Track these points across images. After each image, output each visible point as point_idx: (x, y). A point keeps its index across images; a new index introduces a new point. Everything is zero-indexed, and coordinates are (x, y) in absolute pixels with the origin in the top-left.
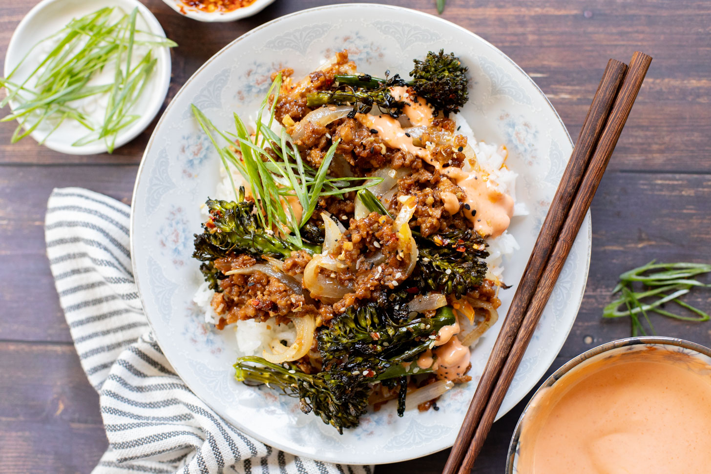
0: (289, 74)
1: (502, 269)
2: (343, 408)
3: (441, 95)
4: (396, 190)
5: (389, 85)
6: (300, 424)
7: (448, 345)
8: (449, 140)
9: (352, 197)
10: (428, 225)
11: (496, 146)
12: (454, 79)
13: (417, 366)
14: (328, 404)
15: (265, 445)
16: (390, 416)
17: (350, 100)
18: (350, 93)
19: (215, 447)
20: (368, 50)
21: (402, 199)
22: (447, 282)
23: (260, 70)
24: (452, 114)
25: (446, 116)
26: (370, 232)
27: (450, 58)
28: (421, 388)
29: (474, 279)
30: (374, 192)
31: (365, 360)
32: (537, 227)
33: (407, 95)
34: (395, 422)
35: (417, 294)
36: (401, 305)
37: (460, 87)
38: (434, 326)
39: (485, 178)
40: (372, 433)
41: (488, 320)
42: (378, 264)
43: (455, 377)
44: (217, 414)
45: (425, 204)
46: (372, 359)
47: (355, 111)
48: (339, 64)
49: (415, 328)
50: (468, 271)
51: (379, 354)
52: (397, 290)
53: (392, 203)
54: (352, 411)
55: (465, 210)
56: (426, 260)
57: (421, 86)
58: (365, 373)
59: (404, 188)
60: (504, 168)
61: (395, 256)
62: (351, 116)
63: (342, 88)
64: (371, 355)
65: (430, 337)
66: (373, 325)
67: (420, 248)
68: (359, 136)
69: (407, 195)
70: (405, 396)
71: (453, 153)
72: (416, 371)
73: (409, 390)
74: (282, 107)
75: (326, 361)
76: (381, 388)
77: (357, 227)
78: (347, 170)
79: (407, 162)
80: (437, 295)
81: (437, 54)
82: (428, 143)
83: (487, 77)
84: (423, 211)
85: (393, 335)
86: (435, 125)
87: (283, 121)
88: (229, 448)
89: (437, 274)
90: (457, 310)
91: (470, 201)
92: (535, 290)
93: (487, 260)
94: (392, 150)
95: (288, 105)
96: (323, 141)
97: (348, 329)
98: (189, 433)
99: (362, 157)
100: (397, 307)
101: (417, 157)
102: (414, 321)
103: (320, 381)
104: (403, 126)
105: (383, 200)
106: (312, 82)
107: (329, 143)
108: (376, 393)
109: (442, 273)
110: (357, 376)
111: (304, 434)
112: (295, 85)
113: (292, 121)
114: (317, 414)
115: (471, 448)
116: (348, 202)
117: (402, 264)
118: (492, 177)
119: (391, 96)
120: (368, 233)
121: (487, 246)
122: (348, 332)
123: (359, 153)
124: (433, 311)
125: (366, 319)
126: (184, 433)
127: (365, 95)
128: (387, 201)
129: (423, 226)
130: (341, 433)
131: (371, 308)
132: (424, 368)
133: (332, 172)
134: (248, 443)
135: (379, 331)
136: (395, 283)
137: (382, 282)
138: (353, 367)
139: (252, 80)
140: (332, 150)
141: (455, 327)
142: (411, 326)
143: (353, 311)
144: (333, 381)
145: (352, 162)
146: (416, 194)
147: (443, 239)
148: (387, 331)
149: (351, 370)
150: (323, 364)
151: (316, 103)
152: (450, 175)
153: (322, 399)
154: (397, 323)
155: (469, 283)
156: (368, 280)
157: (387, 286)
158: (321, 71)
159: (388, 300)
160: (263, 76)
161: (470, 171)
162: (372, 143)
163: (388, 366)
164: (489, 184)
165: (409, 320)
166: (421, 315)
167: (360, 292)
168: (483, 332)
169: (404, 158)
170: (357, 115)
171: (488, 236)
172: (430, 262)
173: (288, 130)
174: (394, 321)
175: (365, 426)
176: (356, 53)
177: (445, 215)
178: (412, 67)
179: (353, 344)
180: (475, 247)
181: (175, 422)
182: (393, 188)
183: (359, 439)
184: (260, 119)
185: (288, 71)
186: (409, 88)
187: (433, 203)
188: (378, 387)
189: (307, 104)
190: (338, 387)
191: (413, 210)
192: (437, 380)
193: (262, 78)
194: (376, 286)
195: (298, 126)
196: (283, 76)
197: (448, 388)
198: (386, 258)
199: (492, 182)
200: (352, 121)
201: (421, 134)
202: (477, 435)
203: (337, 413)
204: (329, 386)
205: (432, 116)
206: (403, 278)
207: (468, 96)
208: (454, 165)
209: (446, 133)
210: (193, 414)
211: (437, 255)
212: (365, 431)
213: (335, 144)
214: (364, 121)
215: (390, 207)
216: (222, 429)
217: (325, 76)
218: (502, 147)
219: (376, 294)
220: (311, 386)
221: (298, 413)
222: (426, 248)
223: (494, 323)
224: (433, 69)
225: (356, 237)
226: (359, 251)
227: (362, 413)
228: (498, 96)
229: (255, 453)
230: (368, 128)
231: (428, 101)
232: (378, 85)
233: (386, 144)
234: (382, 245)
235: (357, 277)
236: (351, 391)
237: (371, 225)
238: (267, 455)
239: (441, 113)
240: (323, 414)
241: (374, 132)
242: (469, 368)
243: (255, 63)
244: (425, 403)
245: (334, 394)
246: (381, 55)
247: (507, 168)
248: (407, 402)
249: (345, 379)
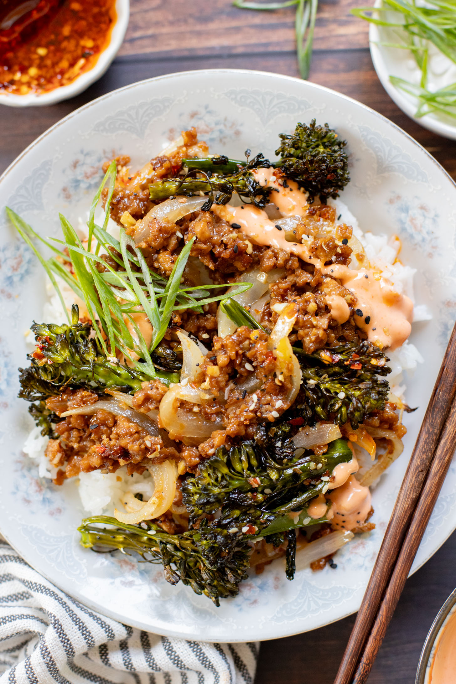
0: (125, 162)
1: (404, 388)
2: (220, 573)
3: (317, 175)
4: (268, 298)
5: (251, 167)
6: (164, 595)
7: (344, 487)
8: (330, 232)
9: (213, 310)
10: (313, 338)
11: (385, 237)
12: (332, 156)
13: (307, 516)
14: (200, 571)
15: (124, 625)
16: (277, 579)
17: (203, 188)
18: (203, 179)
19: (61, 633)
20: (221, 127)
21: (278, 307)
22: (340, 408)
23: (89, 160)
24: (330, 201)
25: (324, 201)
26: (240, 352)
27: (324, 130)
28: (313, 542)
29: (374, 402)
30: (241, 301)
31: (244, 513)
32: (444, 334)
33: (274, 178)
34: (283, 586)
35: (303, 426)
36: (283, 441)
37: (340, 164)
38: (327, 464)
39: (377, 276)
40: (255, 602)
41: (391, 452)
42: (252, 391)
43: (354, 525)
44: (62, 591)
45: (306, 313)
46: (252, 511)
47: (210, 203)
48: (186, 145)
49: (303, 469)
50: (367, 393)
51: (259, 505)
52: (278, 422)
53: (264, 314)
54: (230, 576)
55: (356, 317)
56: (312, 382)
57: (291, 166)
58: (245, 529)
59: (278, 294)
60: (398, 264)
61: (273, 380)
62: (206, 208)
63: (192, 174)
64: (250, 506)
65: (322, 478)
66: (251, 468)
67: (303, 368)
68: (218, 232)
69: (282, 302)
70: (294, 554)
71: (336, 247)
72: (306, 521)
73: (298, 546)
74: (119, 202)
75: (194, 517)
76: (263, 545)
77: (223, 347)
78: (205, 275)
79: (280, 261)
80: (328, 425)
81: (308, 126)
82: (304, 236)
83: (371, 151)
84: (304, 322)
85: (277, 480)
86: (312, 214)
87: (122, 221)
88: (79, 633)
89: (330, 398)
90: (353, 443)
91: (361, 306)
92: (449, 411)
93: (388, 378)
94: (260, 248)
95: (126, 200)
96: (173, 242)
97: (220, 475)
98: (28, 617)
99: (224, 259)
100: (279, 444)
101: (292, 254)
102: (300, 461)
103: (188, 542)
104: (271, 218)
105: (252, 311)
106: (154, 169)
107: (181, 243)
108: (258, 552)
109: (333, 398)
110: (235, 534)
111: (171, 608)
112: (132, 176)
113: (132, 220)
114: (186, 582)
115: (381, 612)
116: (209, 316)
117: (282, 390)
118: (386, 275)
119: (255, 181)
120: (237, 353)
121: (388, 360)
122: (219, 479)
123: (220, 253)
124: (325, 445)
125: (241, 461)
126: (21, 617)
127: (223, 181)
128: (257, 312)
129: (307, 340)
130: (218, 605)
131: (247, 447)
132: (316, 517)
133: (186, 280)
134: (103, 624)
135: (259, 475)
136: (275, 414)
137: (258, 414)
138: (229, 523)
139: (79, 173)
140: (186, 252)
141: (352, 465)
142: (299, 467)
143: (225, 452)
144: (204, 542)
145: (211, 266)
146: (295, 301)
147: (332, 354)
148: (268, 475)
149: (226, 527)
150: (189, 521)
151: (161, 194)
152: (334, 275)
153: (191, 564)
154: (280, 463)
155: (369, 408)
156: (241, 412)
157: (266, 419)
158: (165, 156)
159: (267, 435)
160: (93, 167)
161: (358, 269)
162: (234, 241)
163: (272, 518)
164: (383, 284)
165: (295, 460)
166: (309, 452)
167: (232, 428)
168: (385, 468)
169: (276, 256)
170: (214, 206)
171: (386, 348)
172: (317, 386)
173: (129, 230)
174: (274, 459)
175: (246, 592)
176: (206, 132)
177: (333, 326)
178: (277, 144)
179: (227, 493)
180: (374, 362)
181: (10, 603)
182: (264, 295)
183: (241, 610)
184: (93, 219)
185: (123, 159)
186: (276, 170)
187: (316, 311)
188: (260, 544)
189: (151, 197)
190: (212, 549)
191: (293, 320)
192: (332, 531)
193: (92, 170)
194: (251, 420)
195: (141, 226)
196: (117, 165)
197: (347, 540)
198: (261, 383)
199: (387, 281)
200: (208, 215)
201: (295, 226)
202: (388, 596)
203: (212, 581)
204: (200, 549)
205: (306, 204)
206: (286, 407)
207: (350, 176)
208: (339, 262)
209: (326, 223)
210: (32, 592)
211: (325, 375)
212: (247, 599)
213: (189, 245)
214: (223, 214)
215: (262, 320)
216: (69, 610)
217: (170, 162)
218: (393, 238)
219: (251, 430)
220: (176, 548)
221: (163, 583)
222: (312, 367)
223: (398, 456)
224: (304, 145)
225: (222, 359)
226: (227, 376)
227: (241, 578)
228: (386, 174)
229: (112, 636)
230: (228, 222)
231: (301, 185)
232: (237, 169)
233: (252, 241)
234: (255, 367)
235: (226, 410)
236: (229, 553)
237: (241, 342)
238: (127, 639)
239: (317, 199)
240: (194, 583)
241: (236, 227)
242: (371, 513)
243: (82, 152)
244: (319, 561)
245: (208, 558)
246: (238, 133)
247: (401, 263)
248: (297, 561)
249: (220, 539)
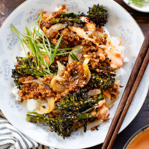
0: (45, 13)
1: (120, 80)
2: (65, 130)
3: (98, 19)
4: (83, 53)
5: (80, 16)
6: (49, 135)
7: (101, 107)
8: (101, 35)
9: (67, 56)
10: (95, 65)
11: (117, 38)
12: (103, 14)
13: (90, 115)
14: (59, 128)
15: (38, 143)
16: (81, 132)
17: (66, 21)
18: (66, 19)
19: (20, 144)
20: (73, 4)
21: (85, 56)
22: (101, 85)
23: (35, 12)
24: (102, 27)
25: (100, 27)
26: (74, 68)
27: (101, 7)
28: (92, 123)
29: (111, 84)
30: (75, 54)
31: (73, 113)
32: (132, 66)
33: (86, 20)
34: (83, 134)
35: (90, 89)
36: (85, 93)
37: (105, 17)
38: (97, 100)
39: (114, 49)
40: (75, 138)
41: (115, 98)
42: (77, 79)
43: (104, 118)
44: (21, 132)
45: (93, 58)
46: (75, 112)
47: (68, 25)
48: (63, 9)
49: (90, 102)
50: (109, 81)
51: (77, 111)
52: (83, 88)
53: (81, 57)
54: (68, 131)
55: (107, 60)
56: (94, 77)
57: (91, 16)
58: (73, 117)
59: (86, 52)
60: (120, 46)
61: (83, 76)
62: (67, 27)
63: (64, 17)
64: (74, 111)
65: (95, 104)
66: (75, 100)
67: (91, 73)
68: (70, 34)
69: (87, 54)
70: (86, 125)
71: (103, 40)
72: (90, 116)
73: (88, 123)
74: (42, 24)
75: (59, 113)
76: (78, 123)
77: (69, 66)
78: (65, 46)
79: (87, 43)
80: (97, 90)
81: (97, 5)
82: (94, 36)
83: (114, 13)
84: (92, 60)
85: (82, 104)
86: (96, 30)
87: (43, 29)
88: (25, 144)
89: (97, 82)
90: (105, 95)
91: (109, 57)
92: (132, 88)
93: (115, 77)
94: (81, 39)
95: (44, 23)
96: (57, 36)
97: (66, 102)
98: (11, 139)
99: (71, 42)
100: (83, 94)
101: (90, 41)
102: (89, 99)
103: (57, 120)
104: (85, 31)
105: (78, 56)
106: (53, 15)
107: (59, 36)
108: (76, 124)
109: (99, 82)
110: (70, 118)
111: (51, 139)
112: (47, 17)
113: (46, 29)
114: (56, 132)
115: (110, 143)
116: (66, 57)
117: (85, 79)
118: (116, 48)
119: (81, 20)
120: (73, 68)
121: (115, 72)
122: (66, 103)
123: (70, 40)
124: (96, 95)
125: (73, 98)
126: (9, 139)
127: (72, 20)
128: (80, 57)
129: (93, 65)
130: (64, 139)
131: (74, 94)
132: (93, 115)
133: (60, 47)
134: (32, 142)
135: (78, 102)
136: (83, 86)
137: (78, 85)
138: (68, 115)
139: (32, 15)
140: (60, 39)
141: (104, 101)
142: (89, 101)
143: (68, 95)
144: (61, 120)
145: (67, 43)
146: (90, 54)
147: (100, 70)
148: (80, 103)
149: (67, 116)
150: (57, 114)
151: (54, 22)
152: (102, 48)
153: (57, 127)
154: (84, 100)
155: (109, 85)
156: (73, 84)
157: (80, 87)
158: (56, 12)
159: (80, 91)
160: (36, 14)
161: (109, 46)
162: (74, 37)
163: (80, 115)
164: (115, 51)
165: (88, 99)
166: (92, 97)
167: (70, 89)
168: (113, 103)
169: (85, 41)
170: (69, 27)
171: (115, 69)
172: (95, 78)
173: (45, 32)
174: (82, 98)
175: (72, 136)
176: (68, 5)
177: (100, 62)
178: (88, 10)
179: (68, 107)
180: (111, 72)
181: (6, 135)
182: (82, 52)
183: (71, 140)
184: (35, 28)
186: (87, 17)
187: (96, 57)
188: (77, 122)
189: (52, 23)
190: (63, 122)
191: (89, 60)
192: (98, 119)
193: (35, 14)
194: (76, 87)
195: (48, 31)
196: (43, 13)
197: (101, 122)
198: (80, 77)
199: (116, 50)
200: (67, 29)
201: (91, 33)
202: (112, 139)
203: (63, 131)
204: (60, 122)
205: (95, 27)
206: (86, 84)
207: (108, 20)
208: (103, 44)
209: (100, 33)
210: (12, 132)
211: (97, 76)
212: (72, 138)
213: (61, 37)
214: (71, 29)
215: (81, 59)
216: (22, 138)
217: (57, 13)
218: (119, 38)
219: (76, 90)
220: (53, 122)
221: (49, 132)
222: (94, 73)
223: (117, 99)
224: (95, 11)
225: (69, 69)
226: (70, 74)
227: (71, 131)
228: (118, 20)
229: (34, 146)
230: (73, 31)
231: (94, 22)
232: (76, 16)
233: (79, 37)
234: (78, 72)
235: (69, 84)
236: (68, 124)
237: (74, 65)
238: (38, 147)
239: (98, 26)
240: (58, 132)
241: (75, 33)
242: (109, 115)
243: (33, 9)
244: (93, 128)
245: (62, 125)
246: (77, 6)
247: (121, 45)
248: (87, 127)
249: (65, 120)
